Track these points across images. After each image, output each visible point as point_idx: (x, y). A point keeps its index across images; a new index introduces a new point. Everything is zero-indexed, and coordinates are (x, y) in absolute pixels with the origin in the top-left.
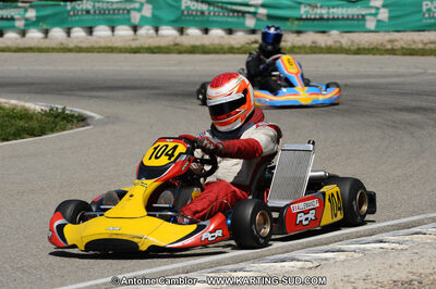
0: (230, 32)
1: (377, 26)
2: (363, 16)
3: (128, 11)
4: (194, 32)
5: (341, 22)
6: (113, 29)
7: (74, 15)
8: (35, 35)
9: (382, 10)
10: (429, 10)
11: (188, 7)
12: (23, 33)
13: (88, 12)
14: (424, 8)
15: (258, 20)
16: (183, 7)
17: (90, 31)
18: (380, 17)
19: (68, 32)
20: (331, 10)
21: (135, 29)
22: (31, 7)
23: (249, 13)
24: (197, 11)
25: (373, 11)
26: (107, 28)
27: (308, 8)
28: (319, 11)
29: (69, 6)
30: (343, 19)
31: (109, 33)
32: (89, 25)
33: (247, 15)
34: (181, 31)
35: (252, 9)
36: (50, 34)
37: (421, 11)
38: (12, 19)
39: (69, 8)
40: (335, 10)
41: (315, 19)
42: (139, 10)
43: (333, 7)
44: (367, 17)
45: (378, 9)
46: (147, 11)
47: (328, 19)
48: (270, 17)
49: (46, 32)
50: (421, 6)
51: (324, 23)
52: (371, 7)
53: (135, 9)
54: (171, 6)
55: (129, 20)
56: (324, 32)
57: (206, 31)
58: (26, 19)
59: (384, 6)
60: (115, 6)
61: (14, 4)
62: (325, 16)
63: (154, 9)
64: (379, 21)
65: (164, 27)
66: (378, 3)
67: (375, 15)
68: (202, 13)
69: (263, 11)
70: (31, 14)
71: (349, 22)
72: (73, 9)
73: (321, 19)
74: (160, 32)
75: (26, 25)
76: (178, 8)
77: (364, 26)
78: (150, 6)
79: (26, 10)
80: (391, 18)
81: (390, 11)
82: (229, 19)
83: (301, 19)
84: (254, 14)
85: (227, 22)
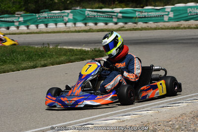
0: (106, 24)
1: (169, 20)
2: (163, 15)
3: (63, 17)
4: (91, 25)
5: (153, 19)
6: (56, 24)
7: (40, 19)
8: (23, 28)
9: (171, 13)
10: (190, 12)
11: (88, 14)
12: (18, 27)
13: (45, 18)
14: (188, 11)
15: (118, 18)
16: (86, 14)
17: (47, 25)
18: (170, 16)
19: (37, 26)
20: (149, 14)
21: (66, 24)
22: (21, 16)
23: (114, 15)
24: (92, 15)
25: (167, 13)
26: (54, 24)
27: (139, 13)
28: (144, 14)
29: (37, 15)
30: (154, 17)
31: (54, 26)
32: (46, 23)
33: (114, 17)
34: (86, 24)
35: (115, 14)
36: (29, 28)
37: (187, 12)
38: (13, 22)
39: (37, 16)
40: (151, 13)
41: (142, 17)
42: (67, 16)
43: (150, 12)
44: (165, 16)
45: (169, 12)
46: (71, 17)
47: (148, 17)
48: (123, 17)
49: (28, 27)
50: (187, 10)
51: (146, 19)
52: (166, 12)
53: (65, 16)
54: (81, 14)
55: (63, 20)
56: (146, 23)
57: (96, 24)
58: (19, 22)
59: (171, 11)
60: (57, 15)
61: (14, 15)
62: (147, 16)
63: (73, 15)
64: (169, 17)
65: (78, 23)
66: (169, 10)
67: (168, 15)
68: (95, 16)
69: (120, 15)
70: (21, 19)
71: (157, 18)
72: (39, 17)
73: (145, 17)
74: (77, 25)
75: (19, 24)
76: (84, 15)
77: (163, 19)
78: (72, 14)
79: (19, 18)
80: (174, 16)
81: (174, 13)
82: (106, 19)
83: (136, 18)
84: (117, 16)
85: (105, 20)
